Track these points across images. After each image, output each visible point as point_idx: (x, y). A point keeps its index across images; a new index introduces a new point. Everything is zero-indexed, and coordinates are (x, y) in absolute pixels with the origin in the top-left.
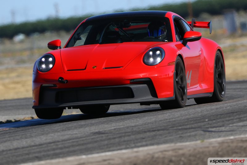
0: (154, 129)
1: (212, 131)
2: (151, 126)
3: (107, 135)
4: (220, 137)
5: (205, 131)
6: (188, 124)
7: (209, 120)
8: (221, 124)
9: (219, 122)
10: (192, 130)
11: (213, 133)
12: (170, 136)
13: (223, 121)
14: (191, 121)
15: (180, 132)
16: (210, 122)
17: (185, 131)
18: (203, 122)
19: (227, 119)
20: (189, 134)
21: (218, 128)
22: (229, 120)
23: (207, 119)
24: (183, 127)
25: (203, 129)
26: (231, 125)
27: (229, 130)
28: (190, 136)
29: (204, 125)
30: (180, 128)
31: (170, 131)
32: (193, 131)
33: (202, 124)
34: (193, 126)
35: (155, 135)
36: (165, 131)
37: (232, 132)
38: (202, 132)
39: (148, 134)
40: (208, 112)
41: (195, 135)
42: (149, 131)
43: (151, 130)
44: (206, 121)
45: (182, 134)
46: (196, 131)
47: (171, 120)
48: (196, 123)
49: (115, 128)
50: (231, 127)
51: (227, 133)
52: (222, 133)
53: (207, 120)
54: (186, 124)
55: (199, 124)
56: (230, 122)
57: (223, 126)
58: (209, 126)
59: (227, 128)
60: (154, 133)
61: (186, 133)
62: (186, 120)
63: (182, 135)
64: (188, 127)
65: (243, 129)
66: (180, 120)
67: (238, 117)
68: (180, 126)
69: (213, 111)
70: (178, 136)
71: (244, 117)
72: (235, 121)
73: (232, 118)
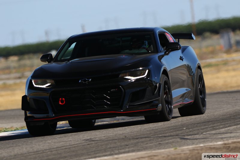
0: (137, 137)
1: (187, 139)
2: (136, 134)
3: (96, 142)
4: (193, 144)
5: (181, 139)
7: (186, 129)
8: (196, 132)
9: (194, 130)
10: (171, 137)
11: (188, 141)
12: (150, 143)
13: (199, 130)
14: (171, 129)
15: (160, 140)
16: (188, 130)
17: (165, 138)
18: (181, 130)
19: (203, 127)
20: (167, 141)
21: (193, 136)
22: (203, 129)
23: (185, 127)
24: (163, 135)
25: (180, 136)
26: (204, 133)
27: (202, 138)
28: (167, 143)
29: (181, 133)
30: (161, 135)
31: (152, 138)
32: (171, 139)
33: (180, 132)
34: (172, 134)
35: (138, 143)
36: (147, 139)
37: (205, 139)
38: (179, 140)
39: (132, 141)
40: (188, 121)
41: (173, 142)
42: (133, 139)
43: (135, 138)
44: (184, 130)
45: (161, 141)
46: (174, 138)
47: (154, 129)
48: (175, 131)
49: (105, 135)
50: (204, 135)
51: (200, 140)
52: (195, 140)
53: (185, 128)
54: (167, 132)
55: (178, 132)
56: (204, 130)
57: (198, 134)
58: (186, 134)
59: (201, 136)
60: (137, 141)
61: (165, 140)
62: (167, 129)
63: (161, 143)
64: (167, 135)
65: (215, 136)
66: (162, 129)
67: (212, 125)
68: (161, 134)
69: (192, 120)
70: (158, 143)
71: (217, 126)
72: (209, 129)
73: (207, 126)
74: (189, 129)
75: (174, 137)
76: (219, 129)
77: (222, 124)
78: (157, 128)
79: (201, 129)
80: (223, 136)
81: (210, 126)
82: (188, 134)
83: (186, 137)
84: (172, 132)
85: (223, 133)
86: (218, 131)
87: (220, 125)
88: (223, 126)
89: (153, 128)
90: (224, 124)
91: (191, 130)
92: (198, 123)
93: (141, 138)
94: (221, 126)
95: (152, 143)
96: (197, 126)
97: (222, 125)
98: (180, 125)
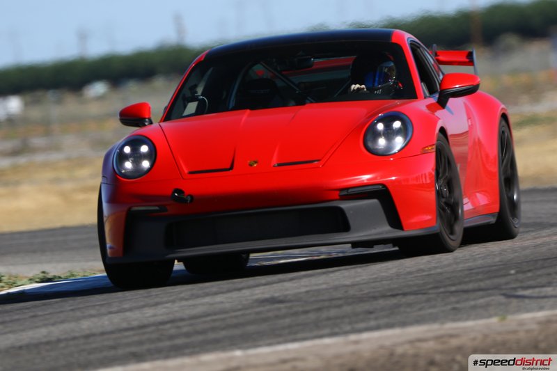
0: (394, 293)
1: (524, 297)
2: (388, 285)
3: (289, 304)
5: (509, 296)
6: (470, 282)
7: (517, 272)
8: (543, 280)
9: (539, 276)
10: (481, 293)
11: (527, 301)
12: (430, 308)
13: (550, 274)
14: (478, 274)
15: (453, 299)
16: (521, 276)
17: (465, 296)
18: (505, 276)
20: (472, 303)
21: (537, 290)
23: (513, 269)
24: (460, 287)
25: (504, 291)
28: (474, 307)
29: (507, 283)
30: (453, 289)
32: (482, 297)
33: (503, 280)
34: (482, 284)
35: (398, 306)
36: (420, 296)
38: (502, 299)
39: (381, 302)
40: (516, 254)
41: (487, 305)
42: (384, 296)
43: (389, 294)
44: (511, 275)
45: (457, 302)
46: (490, 296)
47: (432, 272)
48: (490, 278)
53: (513, 272)
54: (467, 279)
55: (496, 281)
57: (548, 285)
58: (518, 285)
60: (394, 301)
61: (467, 300)
62: (466, 273)
63: (458, 306)
64: (471, 286)
66: (453, 272)
68: (454, 285)
69: (528, 252)
70: (449, 307)
74: (524, 272)
75: (490, 292)
78: (439, 270)
82: (525, 285)
83: (521, 293)
84: (481, 280)
89: (430, 269)
91: (529, 275)
92: (545, 260)
93: (405, 294)
95: (434, 307)
96: (543, 267)
98: (500, 263)
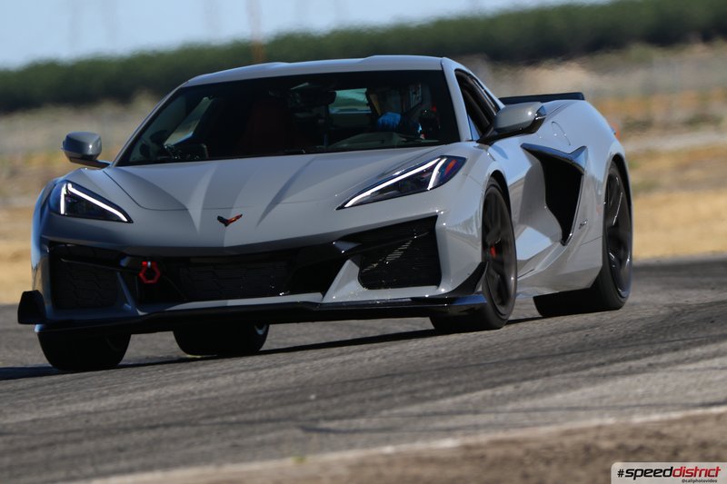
0: (155, 423)
1: (328, 431)
5: (308, 430)
6: (256, 409)
7: (318, 398)
8: (355, 408)
9: (349, 403)
10: (270, 425)
11: (332, 436)
13: (363, 401)
14: (265, 399)
15: (232, 433)
16: (323, 403)
17: (249, 429)
18: (302, 402)
19: (374, 393)
20: (259, 438)
21: (345, 422)
22: (378, 399)
23: (312, 393)
24: (241, 417)
25: (302, 423)
26: (385, 413)
27: (379, 427)
28: (261, 444)
29: (305, 412)
30: (233, 419)
32: (272, 431)
33: (299, 408)
34: (272, 413)
35: (158, 441)
36: (187, 429)
37: (389, 432)
38: (299, 433)
39: (136, 436)
40: (317, 373)
41: (279, 442)
42: (139, 428)
43: (145, 425)
44: (311, 401)
45: (239, 437)
46: (281, 428)
47: (205, 396)
48: (282, 405)
50: (384, 419)
52: (357, 435)
53: (313, 397)
54: (252, 406)
55: (291, 409)
56: (382, 403)
57: (362, 414)
58: (320, 414)
59: (375, 422)
60: (153, 434)
61: (252, 434)
62: (251, 397)
63: (239, 442)
64: (257, 415)
65: (421, 424)
66: (232, 396)
67: (405, 387)
68: (234, 413)
69: (333, 370)
70: (228, 443)
71: (425, 389)
72: (397, 399)
73: (389, 391)
74: (328, 398)
75: (282, 423)
76: (434, 398)
77: (441, 382)
78: (213, 394)
79: (371, 399)
80: (451, 422)
81: (399, 390)
82: (329, 414)
83: (324, 425)
84: (270, 408)
85: (451, 413)
86: (429, 406)
87: (433, 387)
88: (447, 389)
89: (201, 392)
90: (449, 384)
91: (335, 401)
92: (355, 381)
93: (167, 426)
94: (440, 391)
95: (208, 443)
96: (353, 391)
97: (441, 386)
98: (295, 385)
